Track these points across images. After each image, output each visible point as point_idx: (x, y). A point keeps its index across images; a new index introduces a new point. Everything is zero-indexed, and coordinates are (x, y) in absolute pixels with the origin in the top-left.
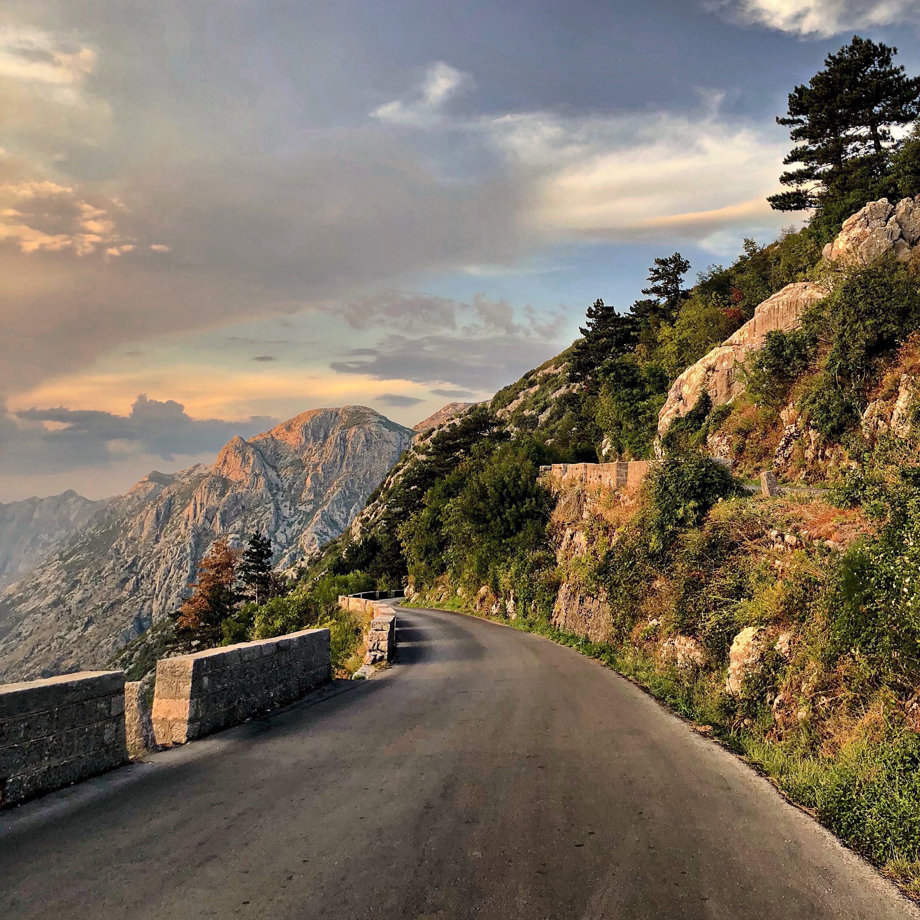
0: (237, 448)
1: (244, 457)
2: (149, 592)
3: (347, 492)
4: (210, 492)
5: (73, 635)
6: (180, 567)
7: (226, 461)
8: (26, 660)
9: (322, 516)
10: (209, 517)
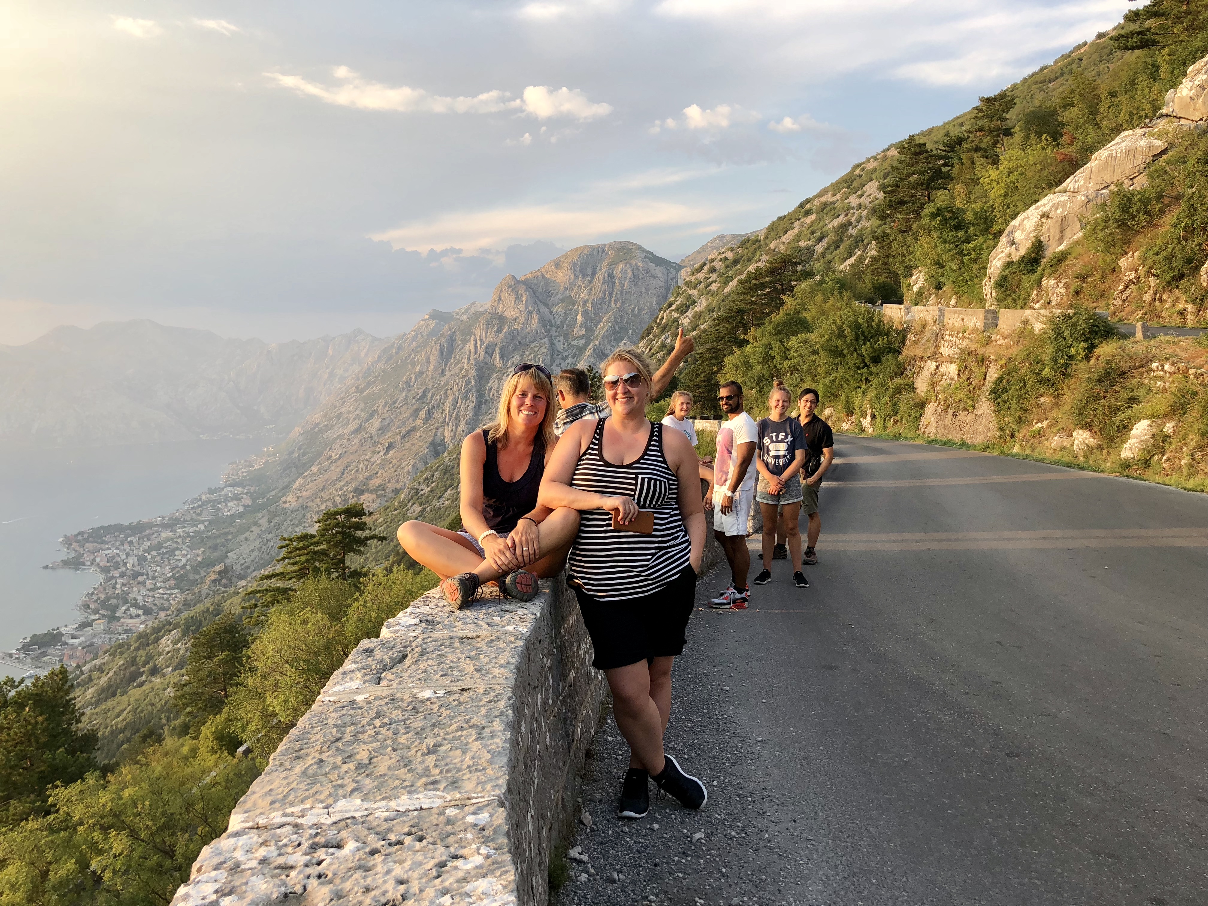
0: (510, 286)
1: (517, 295)
2: (441, 420)
3: (617, 327)
4: (487, 328)
5: (377, 458)
6: (466, 398)
7: (500, 299)
8: (339, 479)
9: (594, 350)
10: (489, 351)
